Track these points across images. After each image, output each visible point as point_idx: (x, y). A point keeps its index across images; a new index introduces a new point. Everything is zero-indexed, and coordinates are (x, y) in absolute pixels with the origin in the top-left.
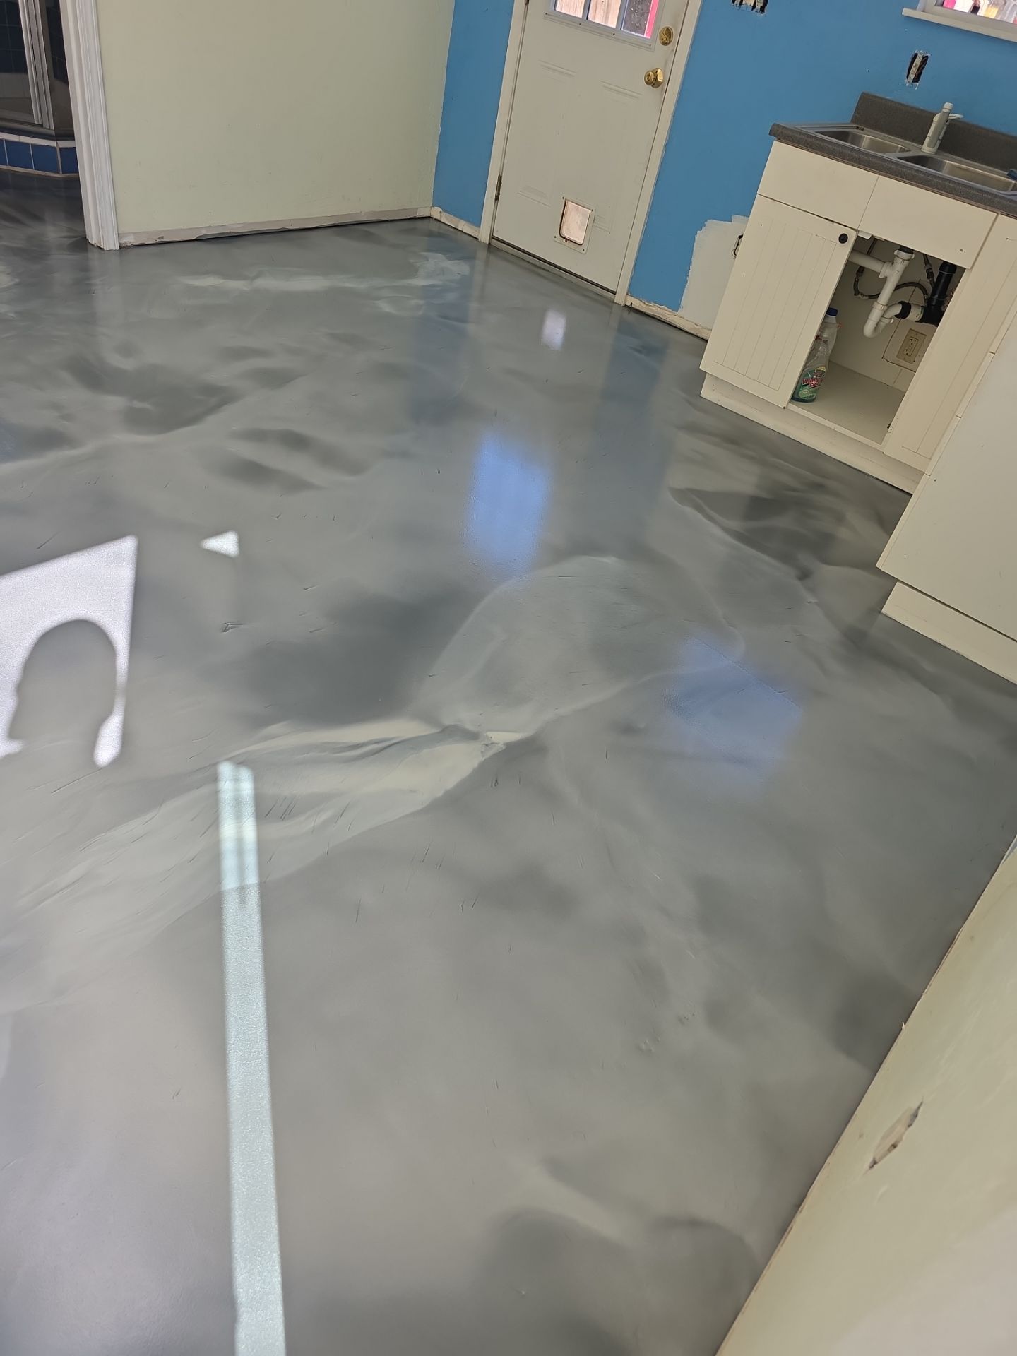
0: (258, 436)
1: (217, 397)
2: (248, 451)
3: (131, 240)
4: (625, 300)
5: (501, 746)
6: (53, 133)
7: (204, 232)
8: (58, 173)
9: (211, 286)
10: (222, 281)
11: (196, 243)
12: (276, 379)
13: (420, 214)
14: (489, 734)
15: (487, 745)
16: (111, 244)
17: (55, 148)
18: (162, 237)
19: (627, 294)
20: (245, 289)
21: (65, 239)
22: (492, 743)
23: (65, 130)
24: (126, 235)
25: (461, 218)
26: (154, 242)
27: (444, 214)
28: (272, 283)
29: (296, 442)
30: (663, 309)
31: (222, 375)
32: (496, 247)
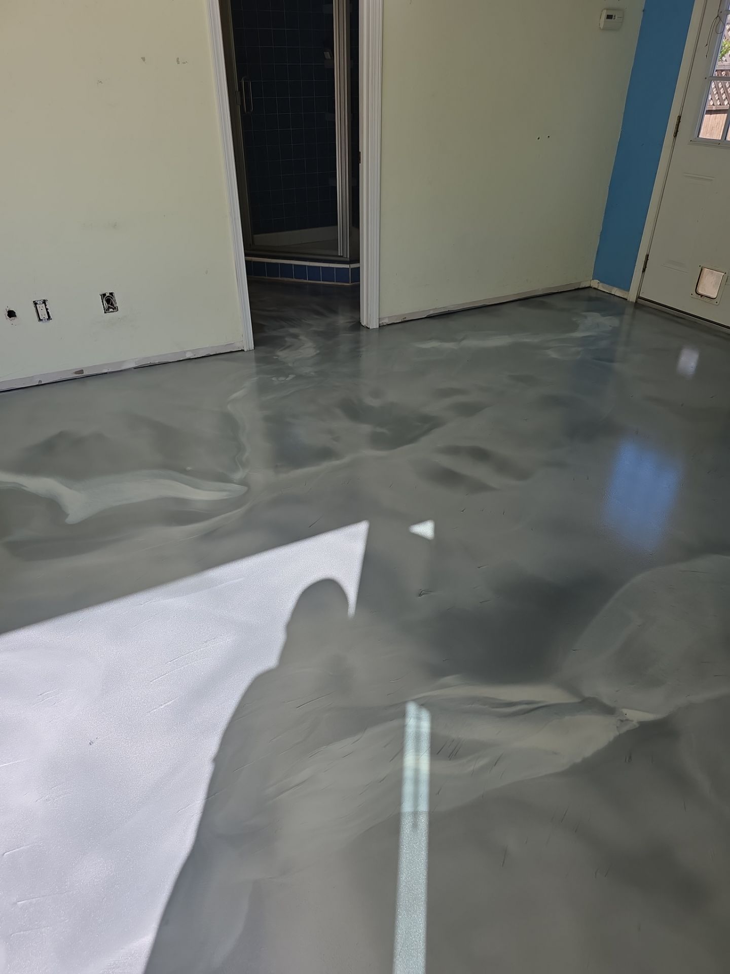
0: (454, 451)
1: (430, 423)
2: (446, 462)
3: (386, 321)
5: (635, 724)
6: (348, 259)
7: (432, 312)
8: (349, 283)
9: (433, 347)
10: (439, 344)
11: (426, 319)
12: (469, 410)
13: (583, 285)
14: (625, 711)
15: (622, 721)
16: (374, 325)
17: (348, 269)
18: (405, 318)
20: (456, 348)
21: (348, 324)
22: (627, 720)
23: (355, 257)
24: (384, 318)
25: (614, 286)
26: (400, 321)
27: (601, 284)
28: (473, 343)
29: (480, 455)
31: (435, 408)
32: (641, 304)
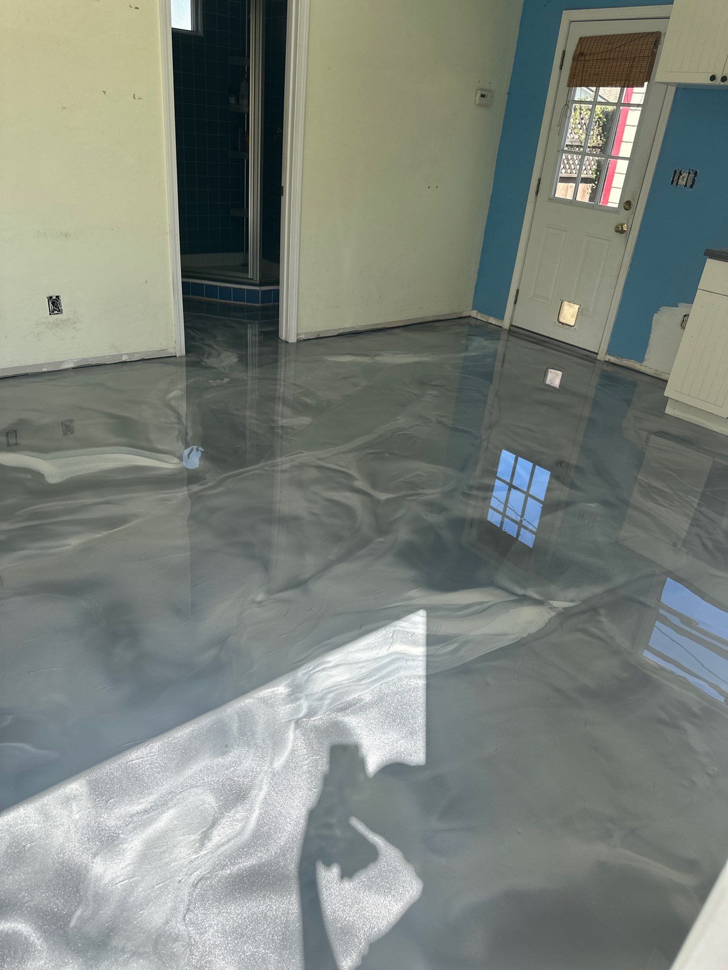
3: (303, 337)
4: (605, 358)
6: (258, 282)
7: (341, 331)
8: (259, 304)
10: (354, 358)
11: (337, 337)
13: (465, 314)
16: (293, 339)
17: (259, 291)
18: (320, 335)
19: (606, 354)
20: (370, 362)
24: (301, 334)
25: (491, 315)
26: (315, 337)
27: (479, 314)
30: (633, 362)
32: (515, 332)
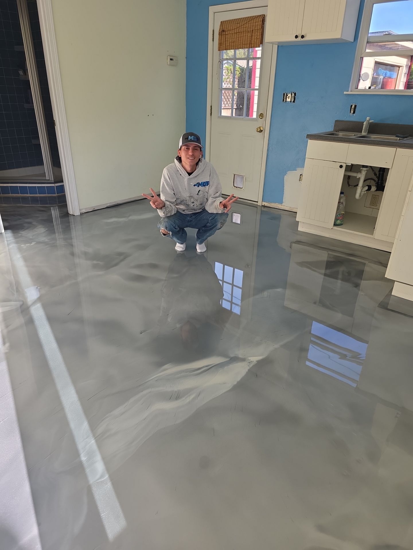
0: (139, 266)
1: (123, 256)
2: (137, 272)
3: (84, 211)
4: (262, 204)
5: (255, 362)
6: (53, 182)
7: (108, 205)
9: (114, 221)
10: (117, 219)
12: (142, 247)
14: (249, 358)
15: (249, 362)
16: (77, 213)
18: (94, 209)
19: (262, 201)
20: (126, 220)
22: (251, 362)
23: (60, 180)
24: (82, 209)
26: (92, 210)
28: (135, 217)
29: (154, 266)
30: (277, 204)
31: (123, 248)
